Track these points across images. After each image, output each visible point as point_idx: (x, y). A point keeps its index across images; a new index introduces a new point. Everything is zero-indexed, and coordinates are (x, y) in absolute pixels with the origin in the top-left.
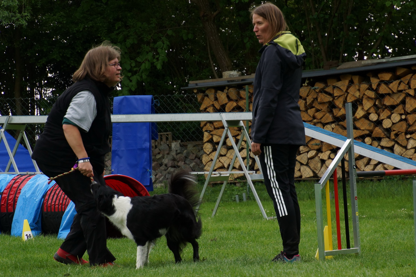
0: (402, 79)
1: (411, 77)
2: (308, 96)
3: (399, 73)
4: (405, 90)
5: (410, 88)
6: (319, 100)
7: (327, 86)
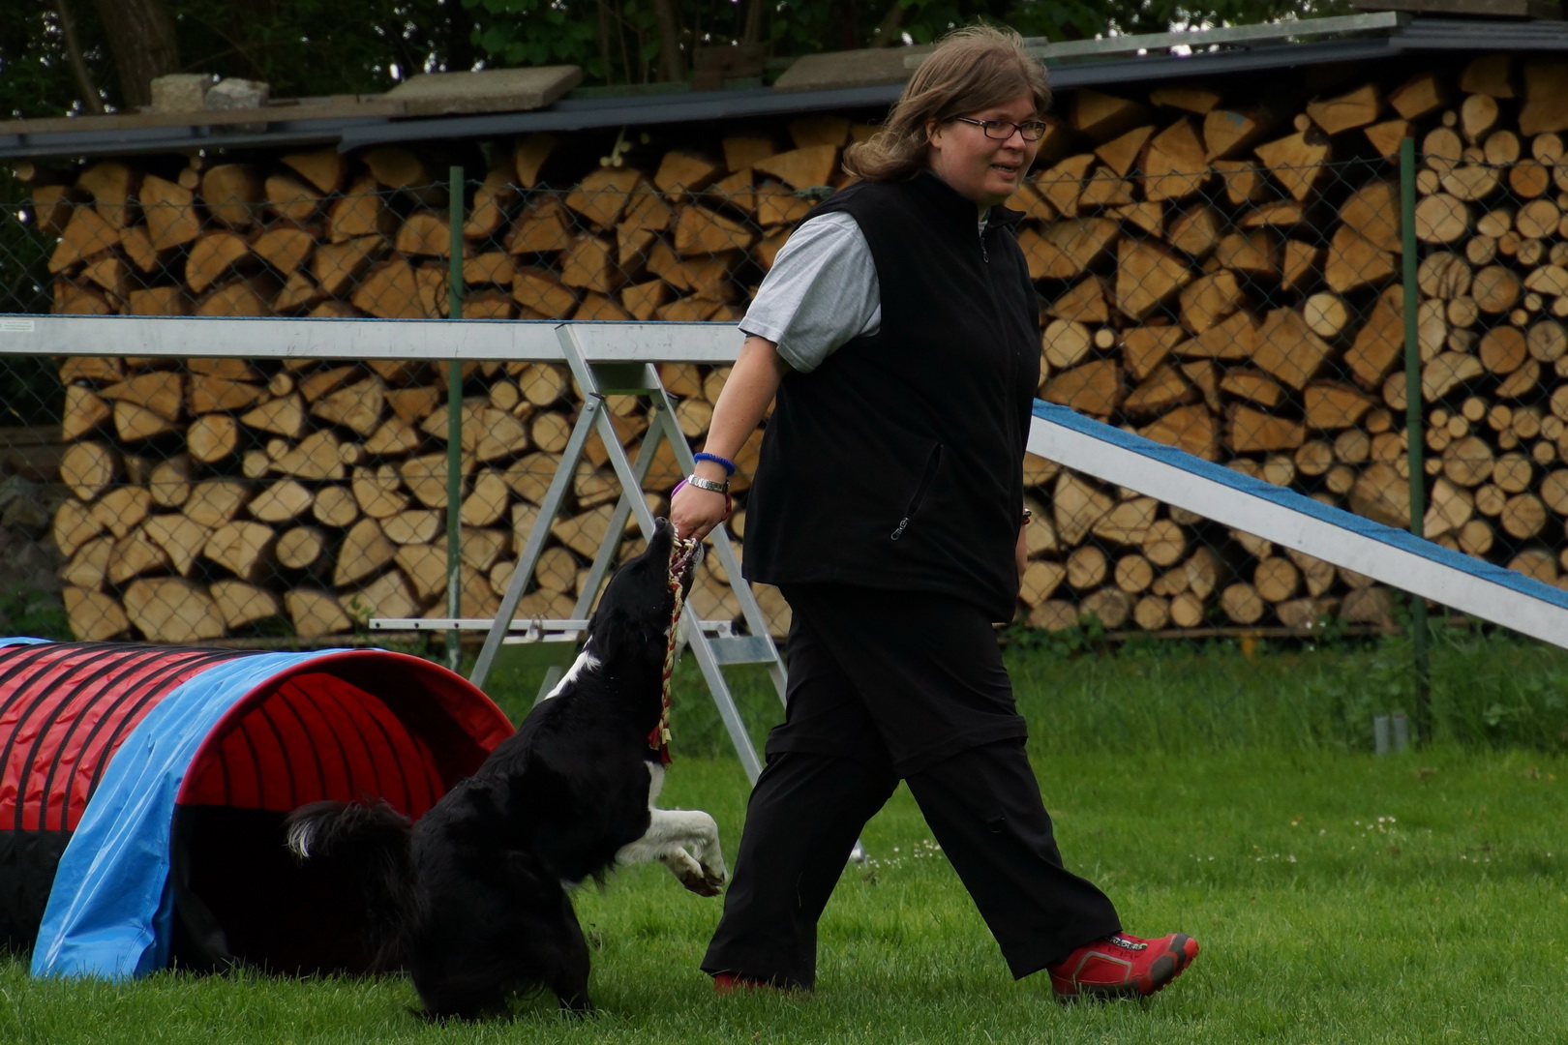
0: (1102, 151)
1: (1148, 144)
2: (622, 218)
3: (1088, 119)
4: (1115, 206)
5: (1139, 195)
6: (682, 241)
7: (722, 174)
